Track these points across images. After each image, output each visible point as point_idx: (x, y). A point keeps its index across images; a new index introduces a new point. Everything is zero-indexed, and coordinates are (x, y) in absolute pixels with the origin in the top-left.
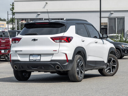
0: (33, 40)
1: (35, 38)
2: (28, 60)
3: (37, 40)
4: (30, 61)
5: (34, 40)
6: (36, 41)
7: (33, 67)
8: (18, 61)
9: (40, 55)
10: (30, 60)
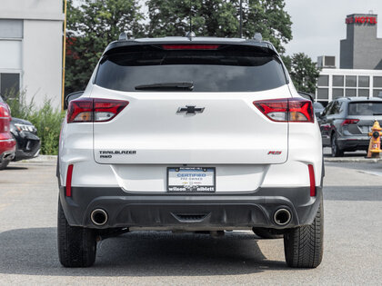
0: (183, 110)
1: (191, 104)
2: (162, 189)
3: (200, 110)
4: (169, 193)
5: (191, 110)
6: (198, 115)
7: (182, 217)
8: (118, 191)
9: (211, 168)
10: (168, 187)
